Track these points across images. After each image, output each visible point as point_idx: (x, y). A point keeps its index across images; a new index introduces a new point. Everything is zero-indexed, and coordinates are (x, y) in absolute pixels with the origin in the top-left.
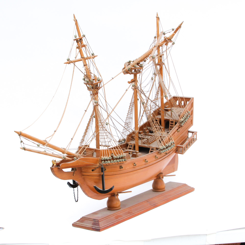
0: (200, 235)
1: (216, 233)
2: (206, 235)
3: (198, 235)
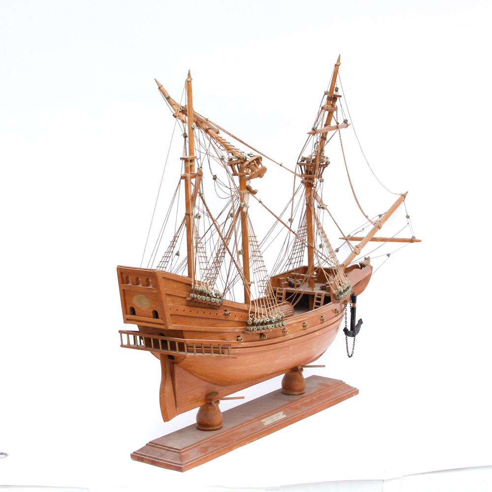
0: (371, 480)
1: (401, 478)
2: (383, 480)
3: (368, 480)
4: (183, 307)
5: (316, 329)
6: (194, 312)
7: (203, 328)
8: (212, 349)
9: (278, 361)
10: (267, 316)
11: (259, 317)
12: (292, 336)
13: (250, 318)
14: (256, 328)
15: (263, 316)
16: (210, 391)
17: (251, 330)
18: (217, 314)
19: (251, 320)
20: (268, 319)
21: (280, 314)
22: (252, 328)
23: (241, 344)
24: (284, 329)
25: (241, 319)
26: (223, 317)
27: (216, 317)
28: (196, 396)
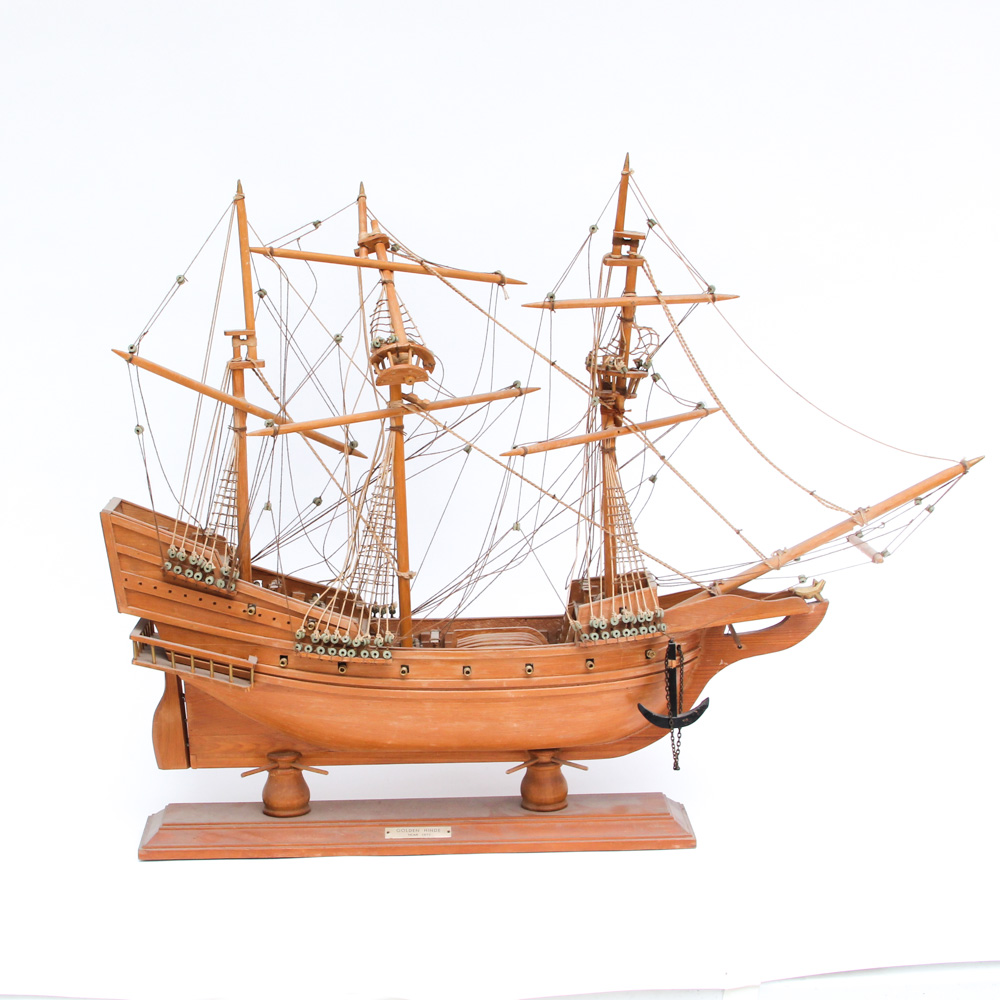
4: (154, 582)
5: (505, 686)
6: (178, 594)
7: (197, 626)
8: (192, 660)
9: (396, 723)
10: (347, 633)
11: (327, 631)
12: (425, 683)
13: (302, 628)
14: (311, 649)
15: (337, 631)
16: (279, 746)
17: (299, 649)
18: (230, 607)
19: (301, 632)
20: (346, 639)
21: (383, 636)
22: (300, 647)
23: (288, 672)
24: (402, 666)
25: (288, 627)
26: (243, 616)
27: (229, 612)
28: (241, 746)
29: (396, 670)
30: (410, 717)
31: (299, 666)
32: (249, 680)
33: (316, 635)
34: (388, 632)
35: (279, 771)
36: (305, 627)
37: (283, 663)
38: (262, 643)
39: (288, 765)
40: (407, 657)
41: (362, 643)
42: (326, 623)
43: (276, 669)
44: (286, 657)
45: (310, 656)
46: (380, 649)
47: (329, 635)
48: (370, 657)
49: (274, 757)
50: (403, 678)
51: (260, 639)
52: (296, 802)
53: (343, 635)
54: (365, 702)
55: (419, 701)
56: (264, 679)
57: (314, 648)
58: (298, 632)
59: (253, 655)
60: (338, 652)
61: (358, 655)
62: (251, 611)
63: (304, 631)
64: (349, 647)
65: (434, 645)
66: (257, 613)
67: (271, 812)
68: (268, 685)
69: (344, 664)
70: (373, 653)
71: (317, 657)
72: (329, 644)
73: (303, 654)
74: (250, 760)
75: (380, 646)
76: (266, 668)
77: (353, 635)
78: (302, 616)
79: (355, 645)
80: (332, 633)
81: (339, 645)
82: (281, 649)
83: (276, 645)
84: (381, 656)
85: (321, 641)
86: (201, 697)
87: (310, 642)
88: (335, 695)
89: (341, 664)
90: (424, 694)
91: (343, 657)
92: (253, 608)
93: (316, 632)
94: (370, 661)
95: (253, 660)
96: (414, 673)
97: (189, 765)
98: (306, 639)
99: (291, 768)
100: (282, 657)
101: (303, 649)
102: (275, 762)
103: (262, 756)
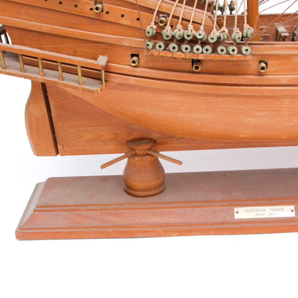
9: (251, 119)
10: (202, 27)
11: (179, 26)
12: (284, 79)
13: (153, 24)
14: (163, 47)
15: (191, 26)
16: (135, 135)
17: (150, 47)
18: (76, 6)
19: (151, 28)
20: (201, 34)
21: (242, 30)
22: (151, 44)
23: (140, 71)
24: (260, 62)
25: (137, 24)
26: (90, 14)
27: (75, 11)
28: (102, 136)
29: (254, 66)
30: (266, 113)
31: (151, 65)
32: (100, 79)
33: (167, 31)
34: (246, 26)
35: (137, 158)
36: (156, 23)
37: (134, 62)
38: (112, 42)
39: (145, 152)
40: (266, 53)
41: (219, 38)
42: (178, 18)
43: (127, 68)
44: (137, 56)
45: (162, 54)
46: (238, 44)
47: (182, 31)
48: (228, 53)
49: (132, 145)
50: (260, 74)
51: (108, 38)
52: (152, 184)
53: (197, 29)
54: (220, 100)
55: (276, 98)
56: (116, 79)
57: (167, 45)
58: (148, 29)
59: (103, 54)
60: (192, 49)
61: (214, 51)
62: (97, 9)
63: (155, 27)
64: (204, 43)
65: (284, 39)
66: (105, 11)
67: (132, 192)
68: (121, 84)
69: (199, 61)
70: (230, 48)
71: (170, 55)
72: (182, 41)
73: (155, 53)
74: (110, 147)
75: (239, 41)
76: (117, 68)
77: (208, 31)
78: (151, 11)
79: (211, 41)
80: (185, 28)
81: (194, 41)
82: (131, 48)
83: (126, 43)
84: (240, 52)
85: (173, 37)
86: (62, 94)
87: (162, 39)
88: (189, 93)
89: (196, 62)
90: (282, 91)
91: (198, 55)
92: (99, 6)
93: (168, 28)
94: (228, 57)
95: (102, 60)
96: (273, 69)
97: (57, 153)
98: (157, 36)
99: (147, 154)
100: (133, 56)
101: (154, 47)
102: (133, 150)
103: (122, 144)
